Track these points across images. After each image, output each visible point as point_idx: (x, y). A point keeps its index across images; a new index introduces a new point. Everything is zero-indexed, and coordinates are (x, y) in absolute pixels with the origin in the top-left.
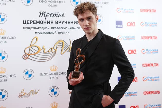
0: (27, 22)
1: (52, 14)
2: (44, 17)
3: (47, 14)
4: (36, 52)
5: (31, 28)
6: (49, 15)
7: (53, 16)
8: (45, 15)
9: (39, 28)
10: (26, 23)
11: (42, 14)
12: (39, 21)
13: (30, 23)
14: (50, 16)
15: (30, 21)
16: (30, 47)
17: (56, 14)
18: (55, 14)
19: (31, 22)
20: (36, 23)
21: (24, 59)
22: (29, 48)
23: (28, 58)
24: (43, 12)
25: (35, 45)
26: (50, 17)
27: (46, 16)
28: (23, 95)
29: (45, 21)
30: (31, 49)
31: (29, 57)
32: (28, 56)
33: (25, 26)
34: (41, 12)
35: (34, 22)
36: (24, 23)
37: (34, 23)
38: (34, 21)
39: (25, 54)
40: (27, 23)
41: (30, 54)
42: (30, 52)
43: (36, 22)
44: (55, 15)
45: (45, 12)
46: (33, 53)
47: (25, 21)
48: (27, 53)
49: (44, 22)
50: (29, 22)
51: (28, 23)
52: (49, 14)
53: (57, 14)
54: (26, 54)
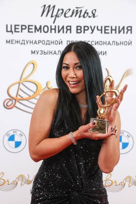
0: (15, 28)
1: (70, 10)
2: (52, 16)
3: (59, 10)
4: (31, 94)
5: (24, 43)
6: (62, 13)
7: (71, 16)
8: (55, 14)
9: (40, 42)
10: (11, 31)
11: (47, 10)
12: (41, 26)
13: (20, 30)
14: (65, 14)
15: (22, 26)
16: (19, 83)
17: (79, 10)
18: (76, 9)
19: (22, 29)
20: (33, 30)
21: (6, 108)
22: (18, 85)
23: (14, 106)
24: (49, 6)
25: (30, 79)
26: (65, 16)
27: (57, 16)
28: (3, 185)
29: (53, 27)
30: (22, 87)
31: (18, 105)
32: (14, 101)
33: (10, 36)
34: (45, 6)
35: (29, 29)
36: (9, 29)
37: (29, 32)
38: (29, 26)
39: (9, 98)
40: (15, 31)
41: (19, 97)
42: (20, 93)
43: (33, 28)
44: (77, 12)
45: (54, 7)
46: (25, 96)
47: (11, 26)
48: (14, 95)
49: (51, 29)
50: (20, 27)
51: (17, 30)
52: (63, 10)
53: (81, 11)
54: (12, 98)
